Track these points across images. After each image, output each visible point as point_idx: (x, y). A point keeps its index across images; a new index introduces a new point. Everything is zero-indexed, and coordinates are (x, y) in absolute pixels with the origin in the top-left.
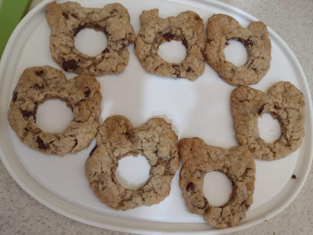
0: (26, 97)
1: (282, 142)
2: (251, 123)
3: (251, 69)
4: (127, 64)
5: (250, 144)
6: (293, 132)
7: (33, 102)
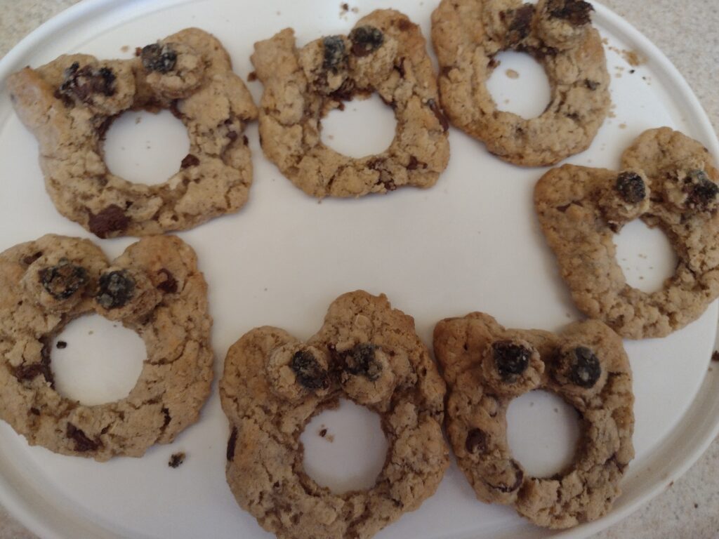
0: (15, 331)
1: (682, 281)
2: (600, 258)
3: (563, 116)
4: (252, 180)
5: (608, 309)
6: (704, 252)
7: (36, 339)
